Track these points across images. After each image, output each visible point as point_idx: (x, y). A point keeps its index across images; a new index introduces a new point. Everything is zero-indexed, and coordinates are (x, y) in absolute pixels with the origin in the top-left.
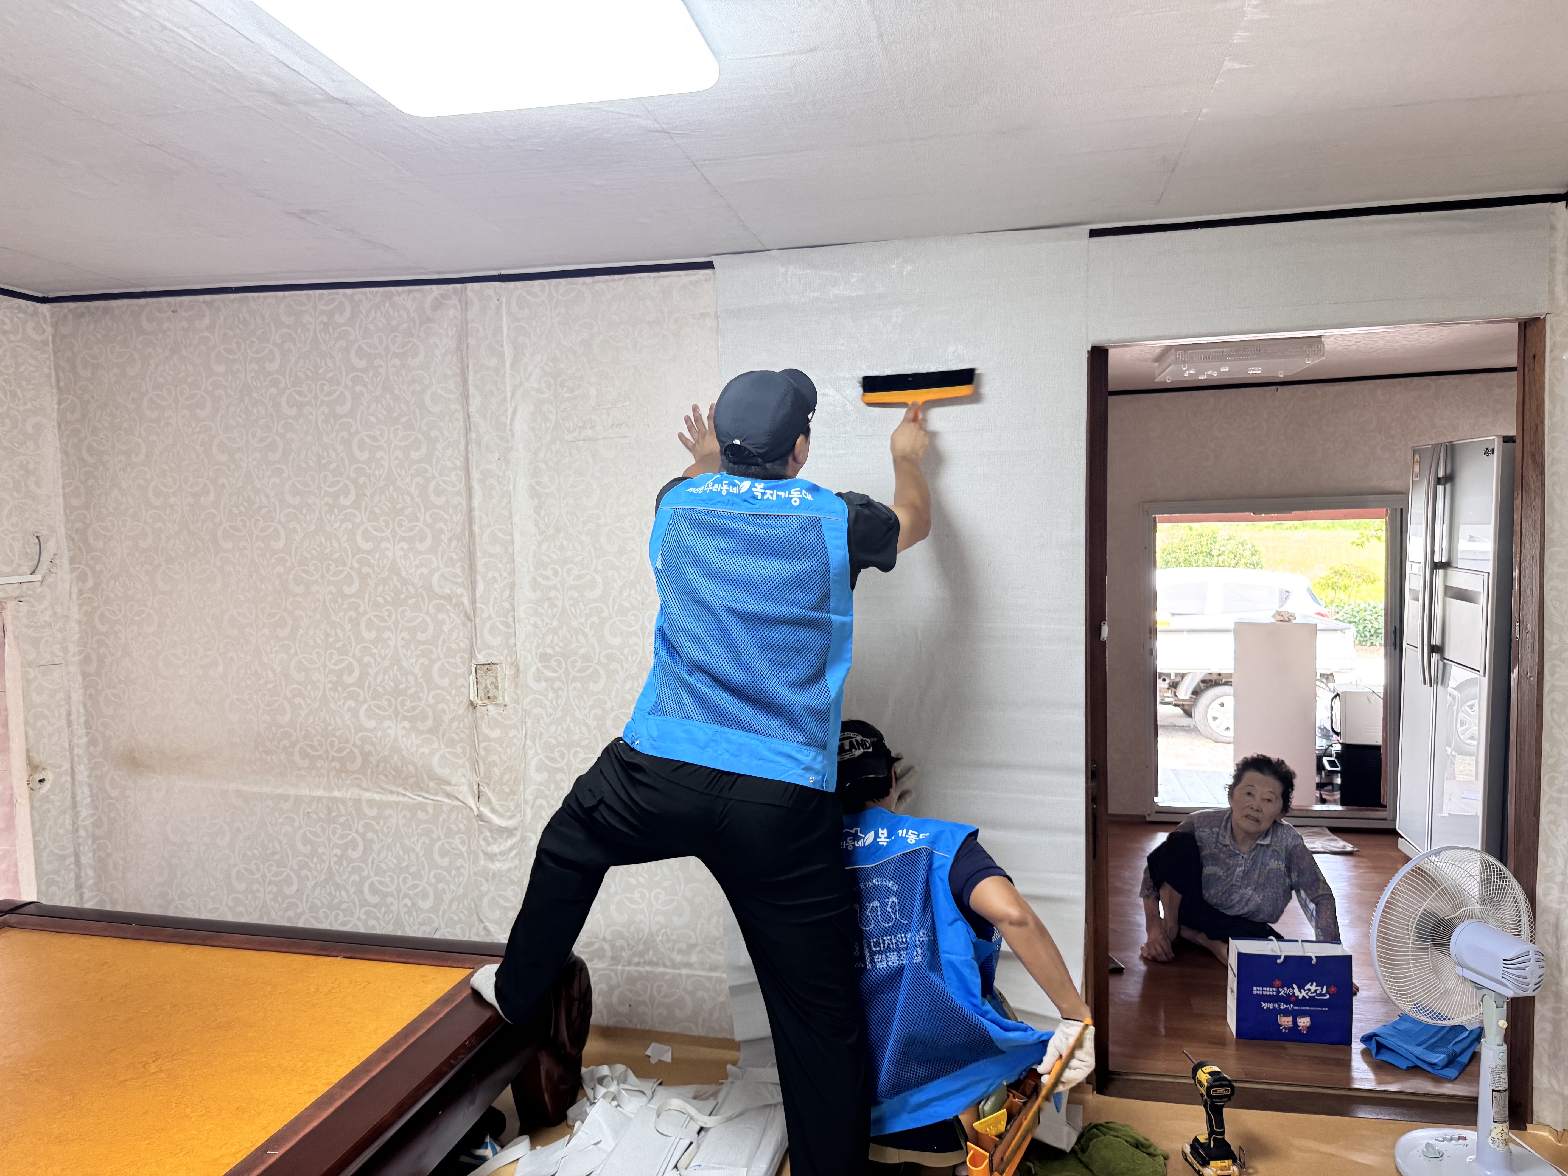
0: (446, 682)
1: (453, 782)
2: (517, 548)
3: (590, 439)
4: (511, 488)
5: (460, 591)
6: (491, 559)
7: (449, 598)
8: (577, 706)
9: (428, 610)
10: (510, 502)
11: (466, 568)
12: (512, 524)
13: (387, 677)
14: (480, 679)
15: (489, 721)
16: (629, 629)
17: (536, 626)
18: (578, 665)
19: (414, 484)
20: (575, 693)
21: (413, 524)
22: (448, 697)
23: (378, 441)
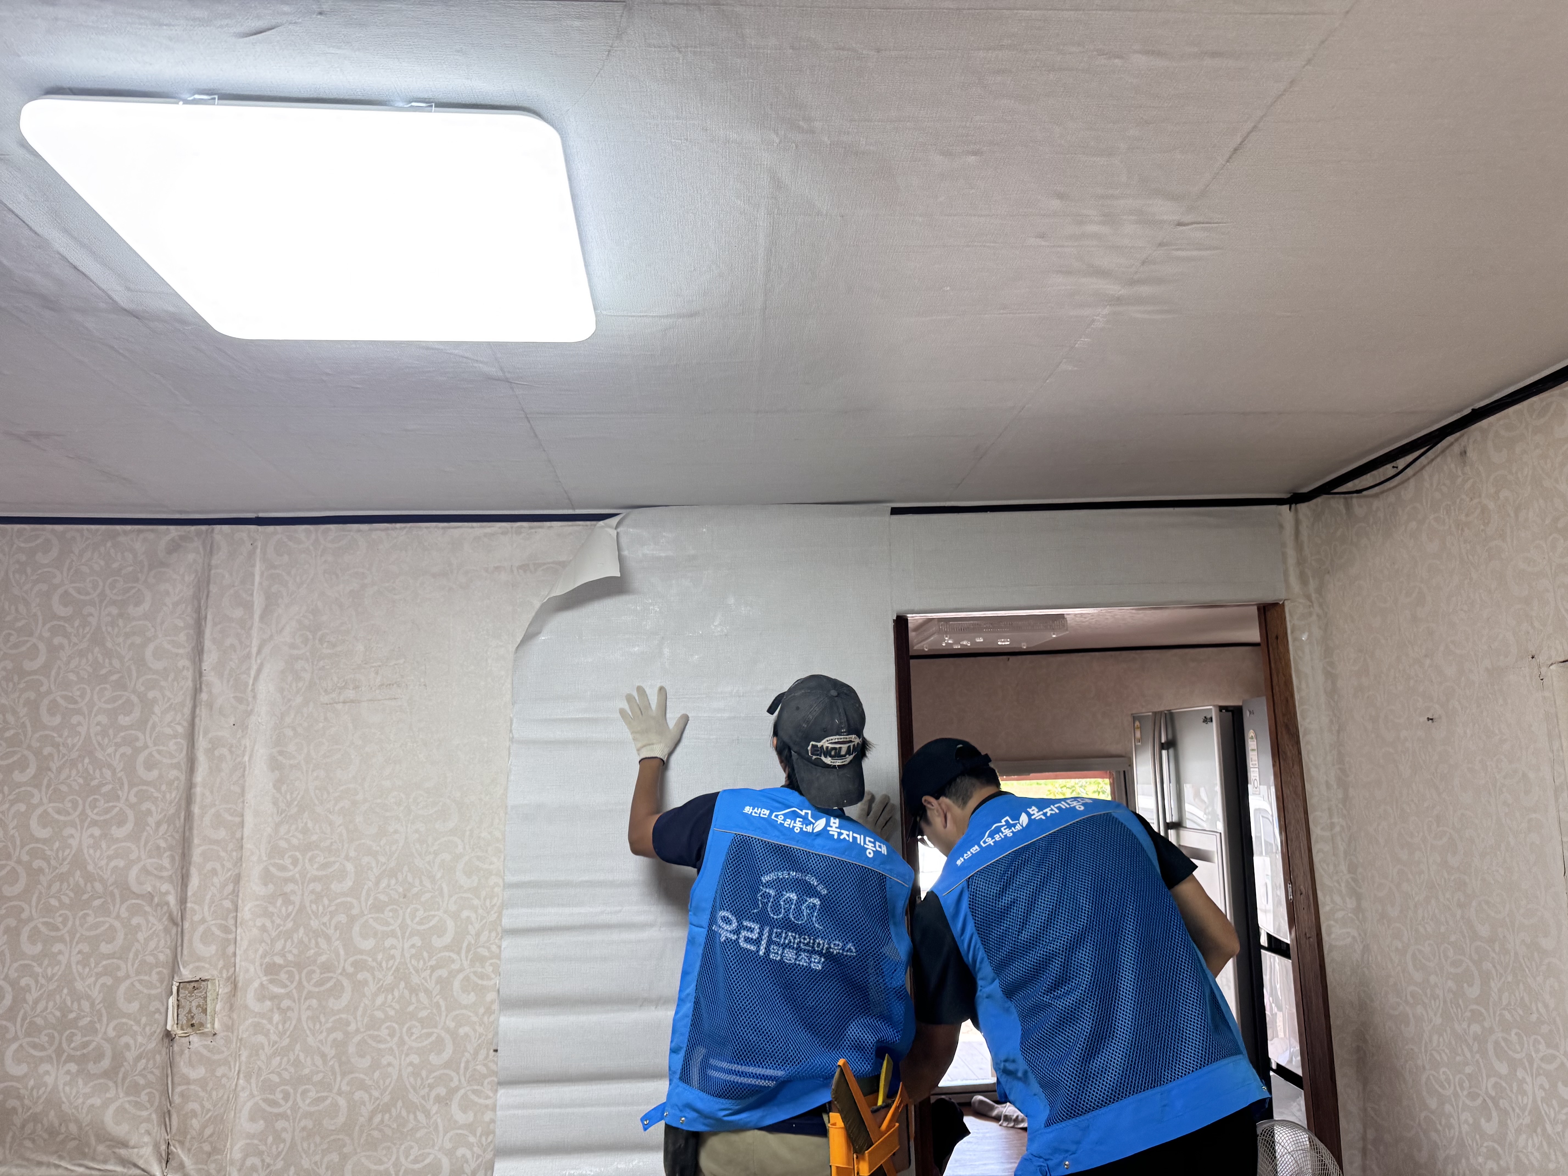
0: (135, 1006)
1: (132, 1143)
2: (247, 831)
3: (352, 701)
4: (246, 758)
5: (165, 887)
6: (211, 847)
7: (150, 897)
8: (310, 1029)
9: (118, 913)
10: (243, 776)
11: (177, 858)
12: (243, 802)
13: (51, 1004)
14: (182, 1001)
15: (190, 1057)
16: (385, 928)
17: (263, 929)
18: (316, 977)
19: (118, 756)
20: (309, 1013)
21: (111, 804)
22: (135, 1028)
23: (76, 702)
